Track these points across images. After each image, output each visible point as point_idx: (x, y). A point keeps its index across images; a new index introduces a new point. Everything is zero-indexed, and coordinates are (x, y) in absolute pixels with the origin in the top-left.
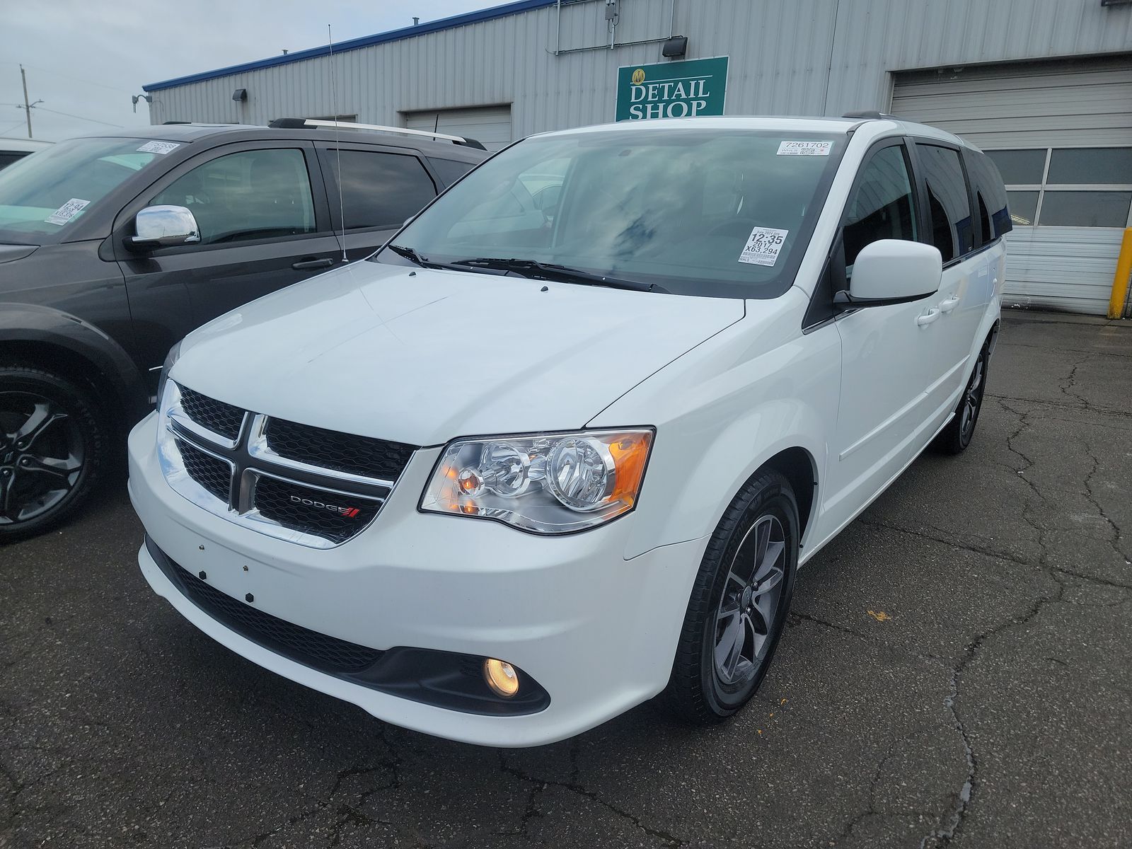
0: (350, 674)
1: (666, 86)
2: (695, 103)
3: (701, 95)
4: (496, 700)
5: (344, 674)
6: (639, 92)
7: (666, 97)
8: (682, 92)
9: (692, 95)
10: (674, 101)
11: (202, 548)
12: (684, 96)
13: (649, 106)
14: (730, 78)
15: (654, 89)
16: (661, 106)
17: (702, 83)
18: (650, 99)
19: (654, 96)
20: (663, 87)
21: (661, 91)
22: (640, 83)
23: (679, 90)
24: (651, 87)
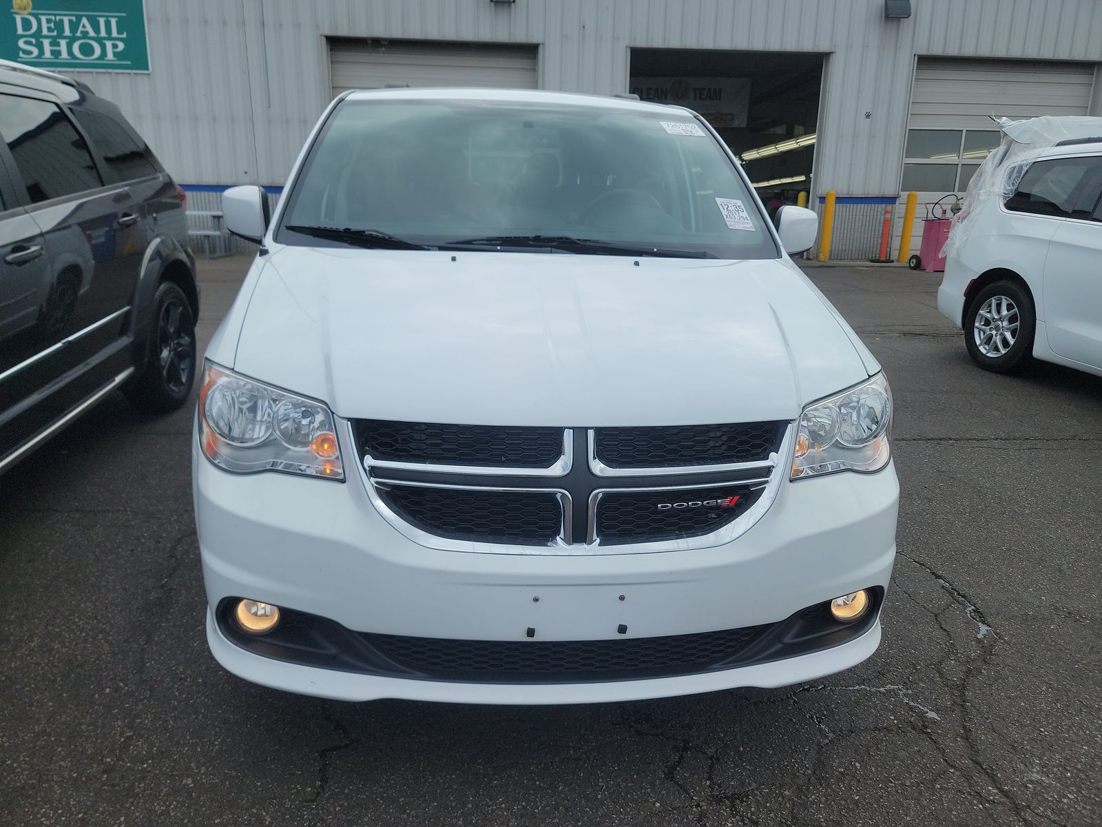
0: (722, 663)
1: (66, 20)
2: (109, 44)
3: (115, 34)
4: (841, 628)
5: (714, 666)
6: (27, 24)
7: (67, 32)
8: (89, 29)
9: (103, 33)
10: (79, 38)
11: (536, 600)
12: (92, 34)
13: (46, 43)
14: (149, 20)
15: (49, 21)
16: (63, 43)
17: (113, 22)
18: (45, 32)
19: (49, 29)
20: (61, 21)
21: (59, 25)
22: (27, 12)
23: (84, 26)
24: (43, 19)
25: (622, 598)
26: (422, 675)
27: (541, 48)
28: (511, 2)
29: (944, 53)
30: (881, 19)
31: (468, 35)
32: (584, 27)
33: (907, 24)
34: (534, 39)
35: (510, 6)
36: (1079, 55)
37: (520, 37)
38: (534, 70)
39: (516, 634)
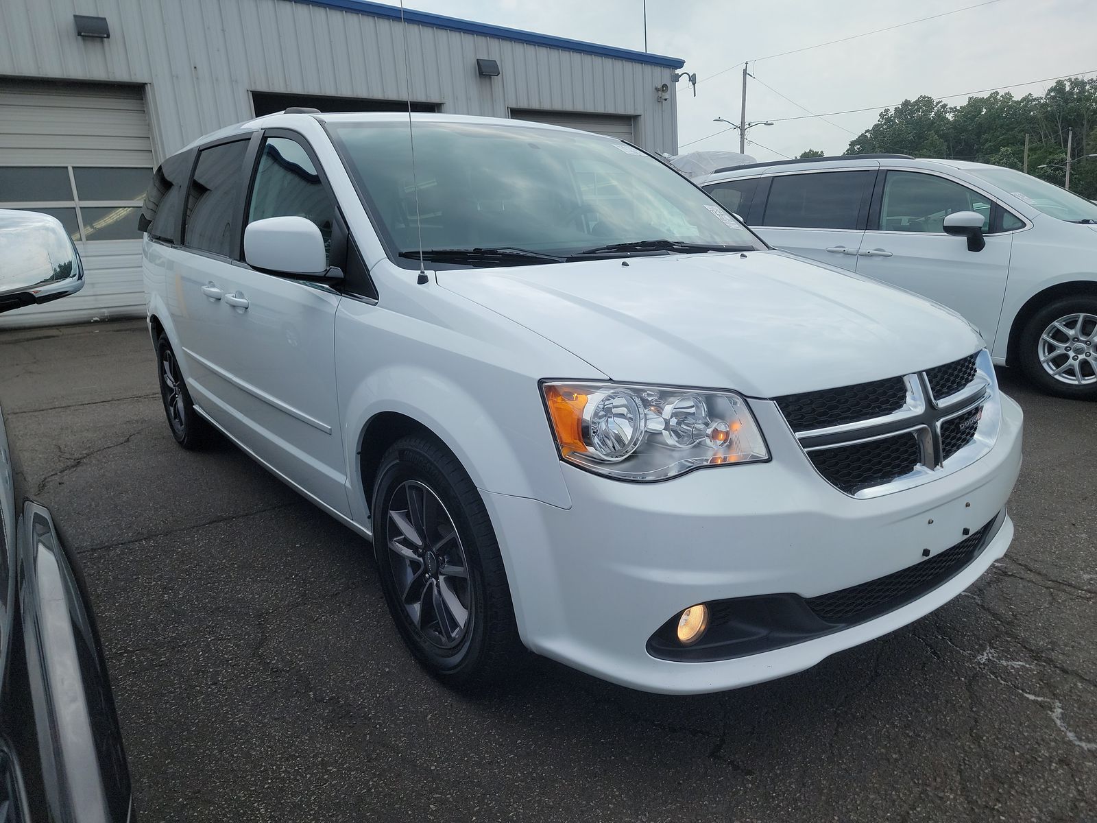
25: (968, 505)
26: (843, 625)
27: (148, 88)
28: (102, 38)
29: (529, 106)
30: (476, 77)
31: (53, 71)
32: (195, 68)
33: (497, 80)
34: (138, 78)
35: (102, 42)
36: (621, 111)
37: (120, 74)
38: (143, 111)
39: (916, 558)
